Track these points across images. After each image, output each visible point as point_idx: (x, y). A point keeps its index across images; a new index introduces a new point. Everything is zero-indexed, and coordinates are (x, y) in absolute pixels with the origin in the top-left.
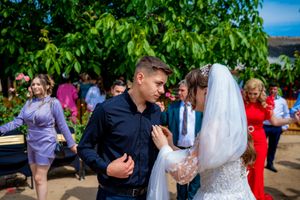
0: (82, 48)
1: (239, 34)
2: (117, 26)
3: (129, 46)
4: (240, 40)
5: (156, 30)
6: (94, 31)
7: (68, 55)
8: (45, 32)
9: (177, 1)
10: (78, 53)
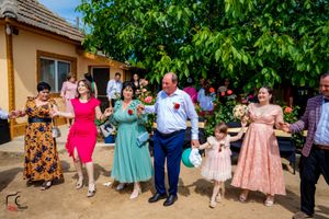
0: (191, 57)
2: (211, 38)
3: (217, 54)
5: (249, 36)
6: (198, 43)
7: (179, 64)
8: (162, 47)
9: (275, 5)
10: (188, 62)
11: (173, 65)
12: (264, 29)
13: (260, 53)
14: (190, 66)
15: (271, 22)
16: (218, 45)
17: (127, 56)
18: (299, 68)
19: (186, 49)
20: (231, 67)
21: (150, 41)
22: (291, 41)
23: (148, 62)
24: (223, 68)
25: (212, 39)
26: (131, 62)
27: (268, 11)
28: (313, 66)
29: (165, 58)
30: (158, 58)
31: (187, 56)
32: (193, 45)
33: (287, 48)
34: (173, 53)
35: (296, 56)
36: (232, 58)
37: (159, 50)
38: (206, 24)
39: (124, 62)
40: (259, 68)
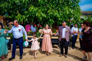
1: (70, 10)
4: (70, 12)
5: (46, 10)
6: (30, 11)
7: (24, 17)
8: (18, 11)
9: (52, 1)
10: (27, 16)
11: (22, 17)
12: (50, 8)
13: (49, 14)
14: (28, 18)
15: (51, 6)
16: (37, 12)
17: (5, 13)
18: (59, 19)
19: (26, 12)
20: (41, 18)
21: (13, 9)
22: (57, 11)
23: (13, 16)
24: (38, 19)
25: (35, 9)
26: (6, 16)
27: (50, 2)
28: (63, 19)
29: (19, 15)
30: (17, 15)
31: (27, 15)
32: (29, 11)
33: (56, 14)
34: (22, 13)
35: (58, 16)
36: (41, 16)
37: (17, 12)
38: (33, 5)
39: (3, 16)
40: (49, 19)
